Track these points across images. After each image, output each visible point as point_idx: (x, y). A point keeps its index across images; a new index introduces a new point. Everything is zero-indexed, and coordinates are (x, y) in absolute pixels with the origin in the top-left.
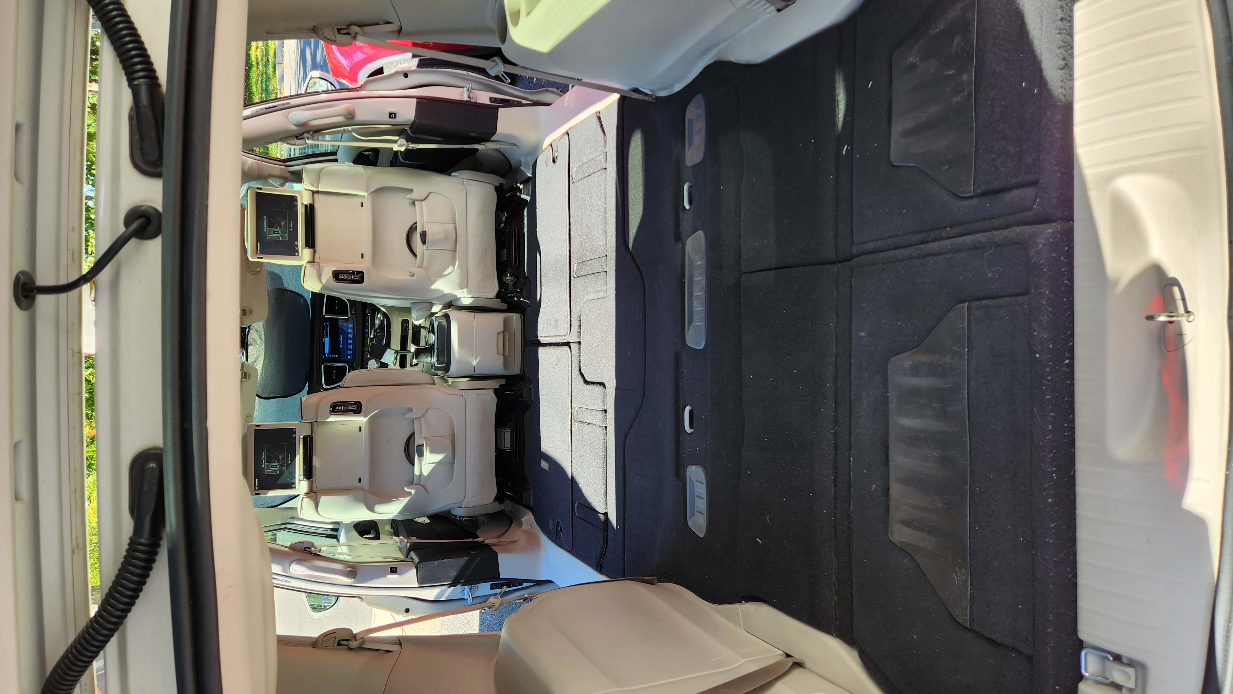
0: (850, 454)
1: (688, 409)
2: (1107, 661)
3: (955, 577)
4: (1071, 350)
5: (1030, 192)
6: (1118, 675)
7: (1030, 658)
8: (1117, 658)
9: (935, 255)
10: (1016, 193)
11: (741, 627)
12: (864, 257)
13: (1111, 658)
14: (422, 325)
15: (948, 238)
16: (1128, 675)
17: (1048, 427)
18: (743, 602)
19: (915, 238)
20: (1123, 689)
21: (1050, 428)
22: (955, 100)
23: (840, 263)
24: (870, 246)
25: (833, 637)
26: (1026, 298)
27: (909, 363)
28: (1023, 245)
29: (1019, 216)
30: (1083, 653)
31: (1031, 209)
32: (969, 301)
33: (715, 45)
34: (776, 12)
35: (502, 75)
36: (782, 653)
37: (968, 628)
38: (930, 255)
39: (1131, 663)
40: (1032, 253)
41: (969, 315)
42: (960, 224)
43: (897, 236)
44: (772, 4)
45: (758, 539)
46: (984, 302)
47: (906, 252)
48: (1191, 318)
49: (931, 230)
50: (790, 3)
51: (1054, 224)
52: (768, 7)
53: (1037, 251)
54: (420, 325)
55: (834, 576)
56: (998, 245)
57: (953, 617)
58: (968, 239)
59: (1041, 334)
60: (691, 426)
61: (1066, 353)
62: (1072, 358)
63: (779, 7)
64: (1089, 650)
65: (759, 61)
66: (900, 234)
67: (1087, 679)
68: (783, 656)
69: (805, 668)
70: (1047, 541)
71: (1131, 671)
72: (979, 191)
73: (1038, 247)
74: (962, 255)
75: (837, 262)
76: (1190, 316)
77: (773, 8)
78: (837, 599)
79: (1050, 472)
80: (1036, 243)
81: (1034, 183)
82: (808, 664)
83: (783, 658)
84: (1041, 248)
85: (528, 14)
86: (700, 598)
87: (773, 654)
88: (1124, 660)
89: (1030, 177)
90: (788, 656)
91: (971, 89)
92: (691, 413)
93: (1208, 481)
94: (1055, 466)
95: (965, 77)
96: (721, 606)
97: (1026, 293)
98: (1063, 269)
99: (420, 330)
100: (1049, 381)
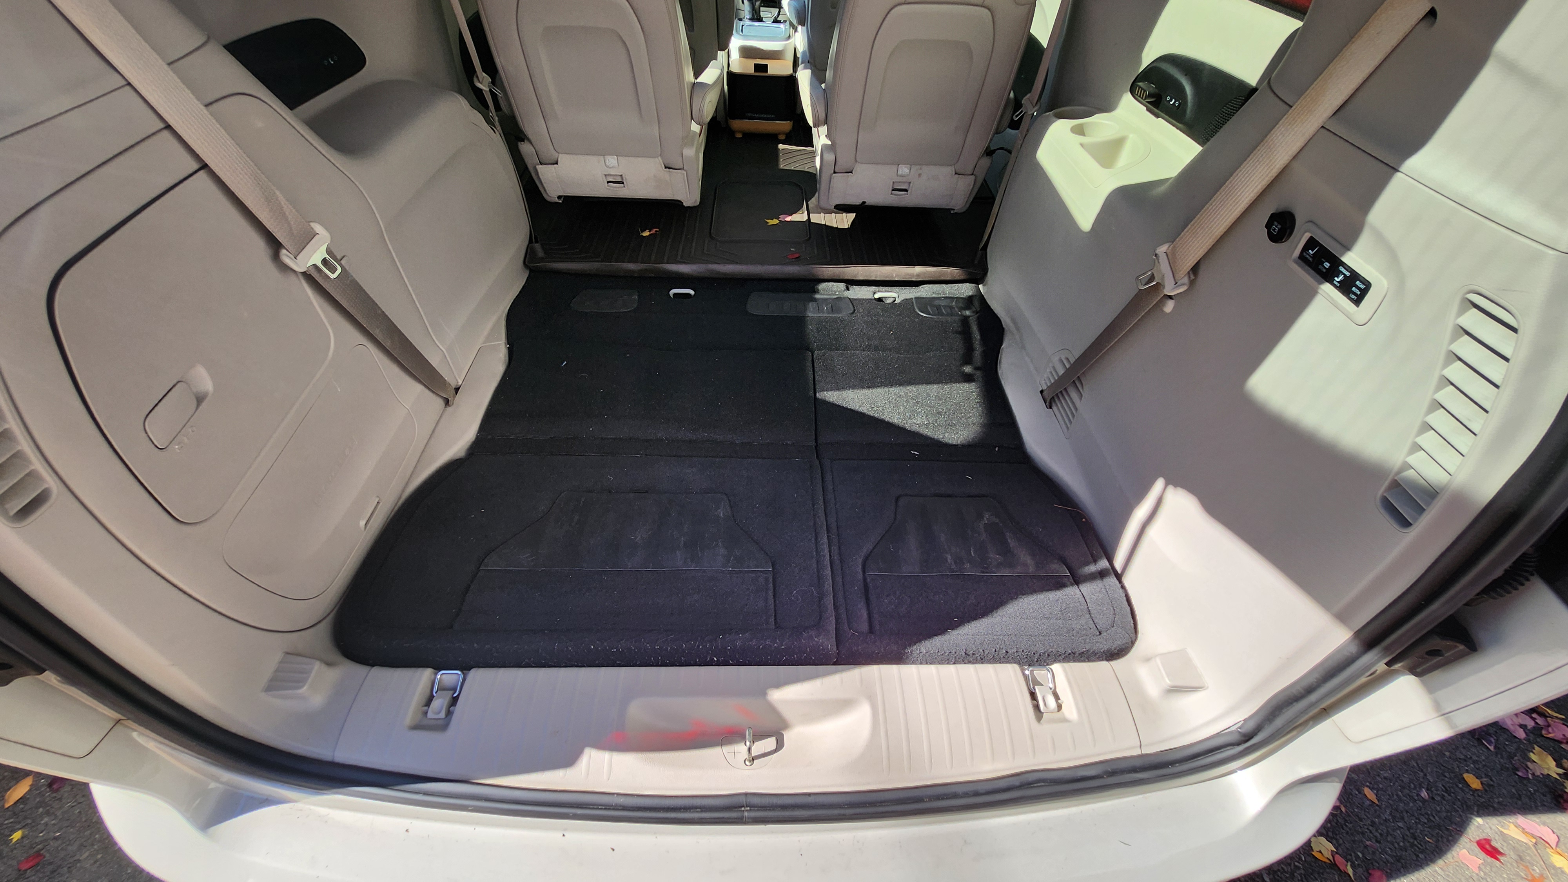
0: (642, 454)
1: (692, 292)
2: (451, 692)
3: (527, 555)
4: (726, 664)
5: (864, 627)
6: (439, 703)
7: (451, 627)
8: (454, 701)
9: (816, 539)
10: (865, 613)
11: (484, 343)
12: (820, 471)
13: (455, 695)
14: (781, 10)
15: (830, 552)
16: (439, 713)
17: (657, 646)
18: (508, 346)
19: (832, 520)
20: (426, 708)
21: (656, 647)
22: (949, 557)
23: (816, 447)
24: (829, 477)
25: (476, 433)
26: (772, 626)
27: (721, 515)
28: (818, 625)
29: (844, 616)
30: (459, 672)
31: (849, 628)
32: (773, 571)
33: (1018, 330)
34: (1041, 389)
35: (1022, 112)
36: (460, 384)
37: (480, 567)
38: (816, 535)
39: (449, 713)
40: (812, 633)
41: (761, 572)
42: (842, 561)
43: (835, 504)
44: (1048, 387)
45: (565, 362)
46: (771, 585)
47: (821, 513)
48: (747, 763)
49: (838, 535)
50: (1047, 404)
51: (835, 649)
52: (1046, 383)
53: (813, 637)
54: (782, 8)
55: (532, 436)
56: (820, 599)
57: (490, 553)
58: (828, 571)
59: (739, 641)
60: (675, 295)
61: (723, 659)
62: (718, 664)
63: (1045, 393)
64: (462, 676)
65: (1000, 372)
66: (837, 506)
67: (436, 674)
68: (457, 385)
69: (445, 407)
70: (555, 644)
71: (442, 715)
72: (868, 580)
73: (815, 637)
74: (814, 566)
75: (817, 444)
76: (750, 761)
77: (1045, 387)
78: (512, 438)
79: (618, 647)
80: (819, 636)
81: (871, 630)
82: (449, 409)
83: (454, 385)
84: (815, 640)
85: (1082, 145)
86: (512, 301)
87: (457, 377)
88: (452, 708)
89: (877, 627)
90: (457, 390)
91: (957, 571)
92: (689, 295)
93: (609, 779)
94: (623, 650)
95: (967, 566)
96: (503, 323)
97: (778, 627)
98: (795, 656)
99: (777, 8)
100: (698, 646)
